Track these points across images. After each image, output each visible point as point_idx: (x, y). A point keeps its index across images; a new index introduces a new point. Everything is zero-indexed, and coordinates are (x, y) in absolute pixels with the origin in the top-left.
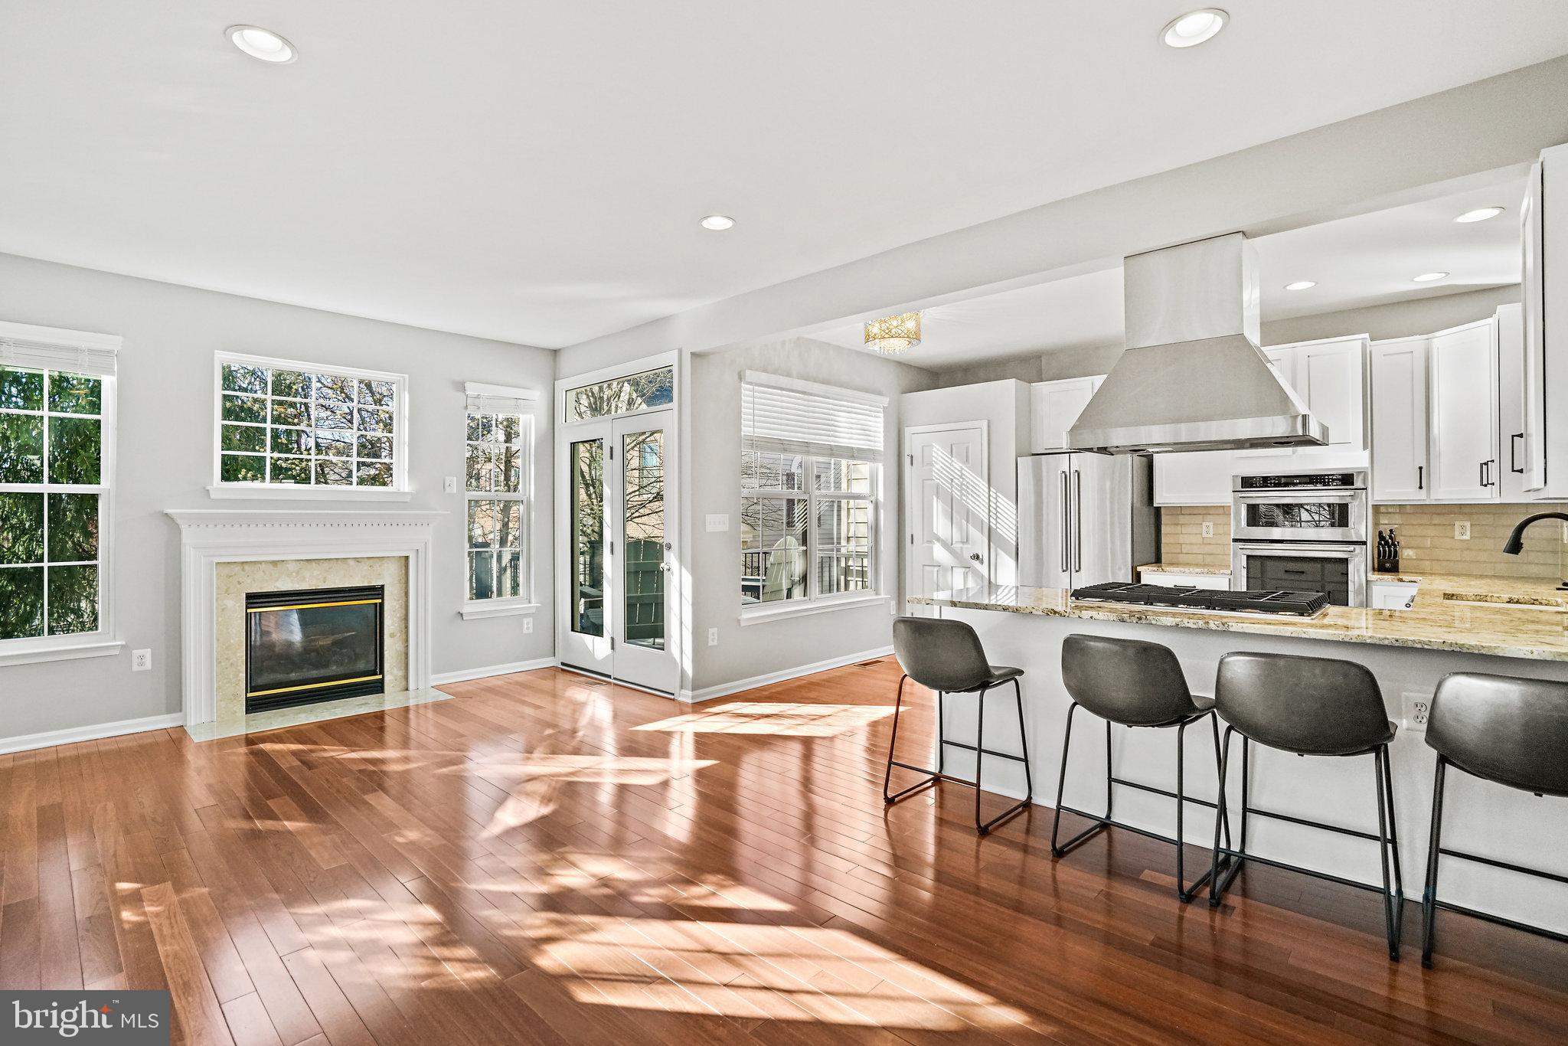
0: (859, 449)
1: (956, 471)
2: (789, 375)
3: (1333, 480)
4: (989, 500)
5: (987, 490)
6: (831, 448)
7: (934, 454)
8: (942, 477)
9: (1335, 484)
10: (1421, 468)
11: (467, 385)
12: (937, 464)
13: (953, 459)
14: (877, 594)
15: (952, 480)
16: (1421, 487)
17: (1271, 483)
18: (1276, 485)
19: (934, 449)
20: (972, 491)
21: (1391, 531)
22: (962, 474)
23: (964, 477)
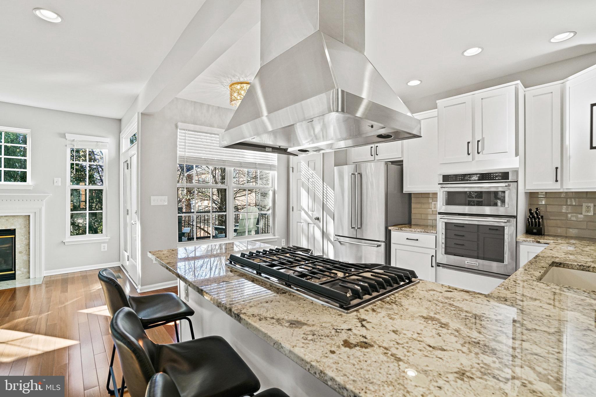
0: (260, 164)
1: (310, 174)
2: (211, 126)
3: (496, 176)
4: (323, 189)
5: (322, 184)
6: (241, 163)
7: (302, 166)
8: (305, 178)
9: (497, 179)
10: (557, 168)
11: (66, 134)
12: (303, 171)
13: (309, 168)
14: (274, 236)
15: (308, 179)
16: (557, 181)
17: (459, 179)
18: (462, 180)
19: (302, 164)
20: (316, 184)
21: (537, 209)
22: (313, 176)
23: (313, 178)
